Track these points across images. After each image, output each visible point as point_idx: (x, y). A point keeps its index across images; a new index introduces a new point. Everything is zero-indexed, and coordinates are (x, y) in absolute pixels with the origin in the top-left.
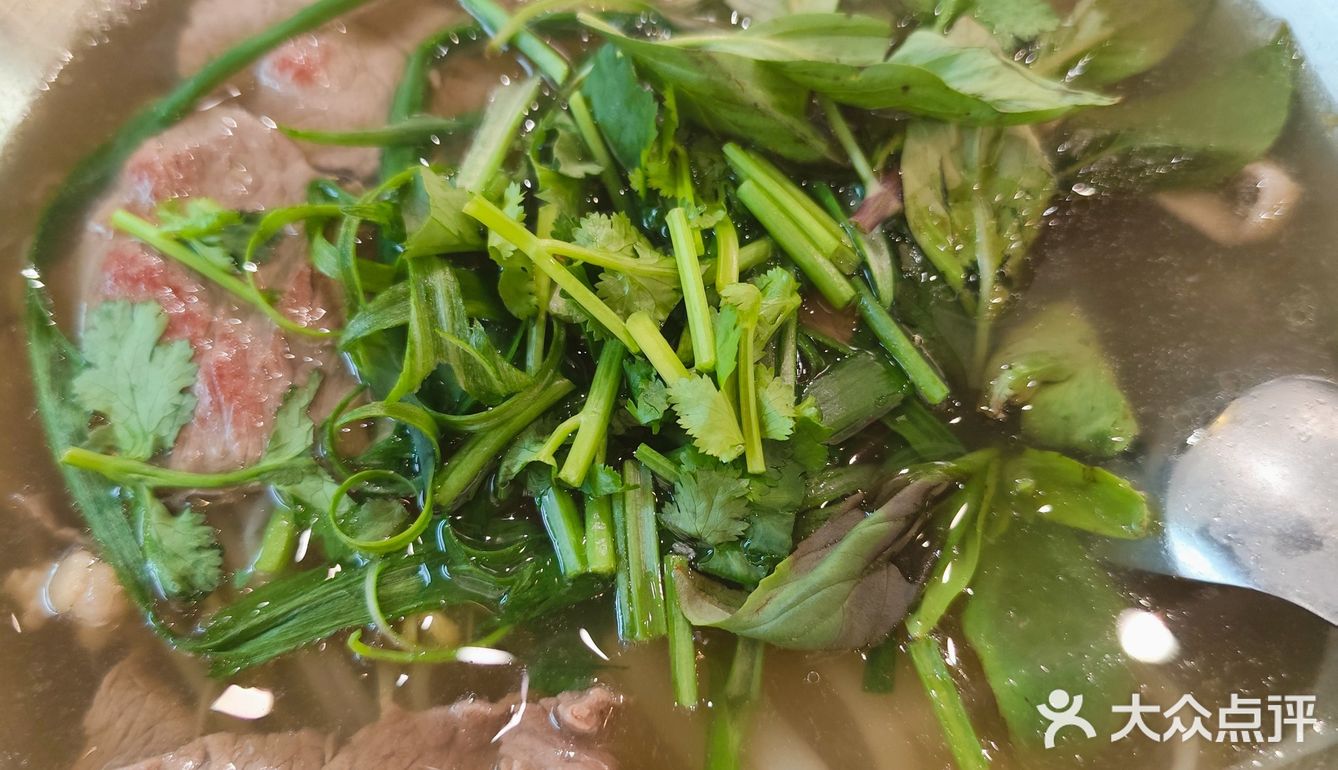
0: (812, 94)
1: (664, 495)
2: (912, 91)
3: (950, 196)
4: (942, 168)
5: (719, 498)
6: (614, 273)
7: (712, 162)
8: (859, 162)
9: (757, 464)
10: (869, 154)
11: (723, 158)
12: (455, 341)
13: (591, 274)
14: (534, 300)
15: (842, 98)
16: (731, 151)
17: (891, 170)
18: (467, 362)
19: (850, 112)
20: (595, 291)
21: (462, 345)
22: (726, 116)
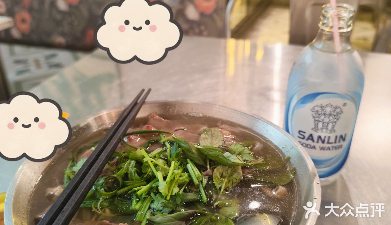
0: (206, 156)
1: (152, 202)
2: (219, 157)
3: (222, 176)
4: (223, 172)
5: (160, 202)
6: (159, 166)
7: (185, 161)
8: (208, 167)
9: (168, 198)
10: (210, 166)
11: (187, 160)
12: (131, 169)
13: (156, 166)
14: (147, 171)
15: (210, 158)
16: (188, 160)
17: (213, 170)
18: (131, 173)
19: (210, 160)
20: (155, 168)
21: (132, 170)
22: (189, 154)
